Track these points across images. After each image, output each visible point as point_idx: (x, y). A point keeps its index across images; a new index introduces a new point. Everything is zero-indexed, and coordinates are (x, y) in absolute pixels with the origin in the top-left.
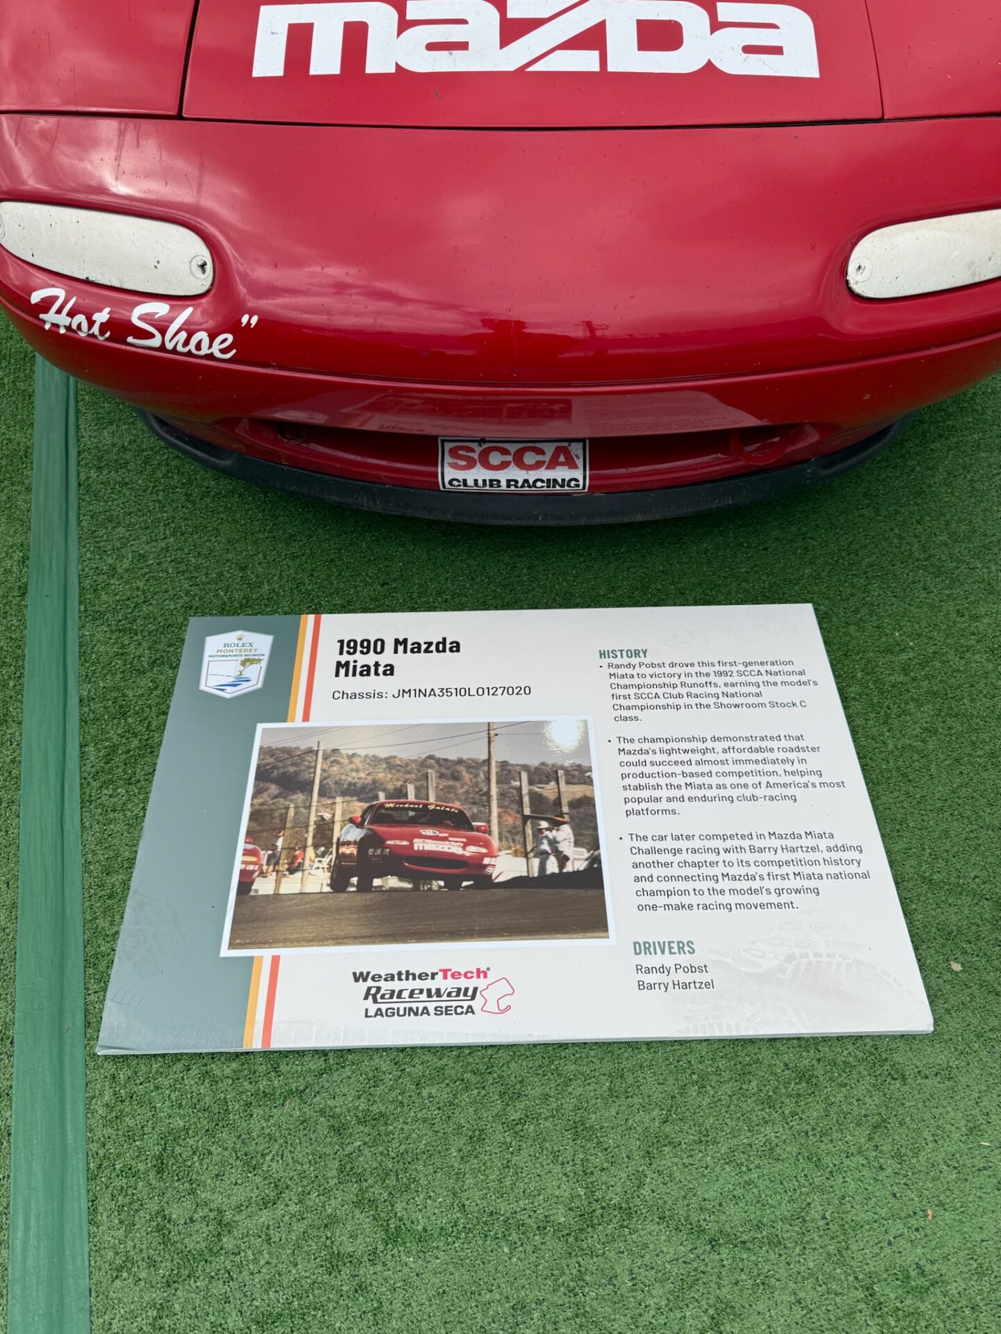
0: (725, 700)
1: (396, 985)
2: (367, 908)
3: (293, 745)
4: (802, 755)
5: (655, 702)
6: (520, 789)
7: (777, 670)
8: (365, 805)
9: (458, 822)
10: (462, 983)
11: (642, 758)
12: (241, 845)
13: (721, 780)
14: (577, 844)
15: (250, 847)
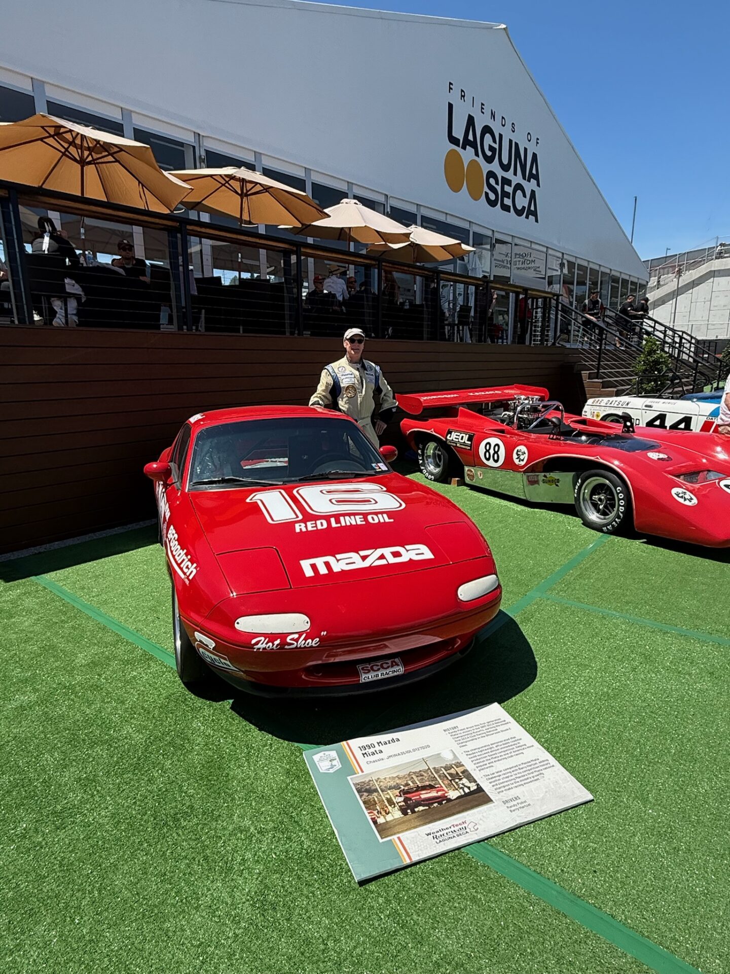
0: (487, 734)
1: (441, 833)
2: (418, 817)
3: (364, 780)
4: (518, 741)
5: (468, 739)
6: (443, 773)
7: (498, 722)
8: (399, 791)
9: (431, 787)
10: (461, 827)
11: (474, 755)
12: (366, 812)
13: (501, 754)
14: (470, 782)
15: (369, 811)
